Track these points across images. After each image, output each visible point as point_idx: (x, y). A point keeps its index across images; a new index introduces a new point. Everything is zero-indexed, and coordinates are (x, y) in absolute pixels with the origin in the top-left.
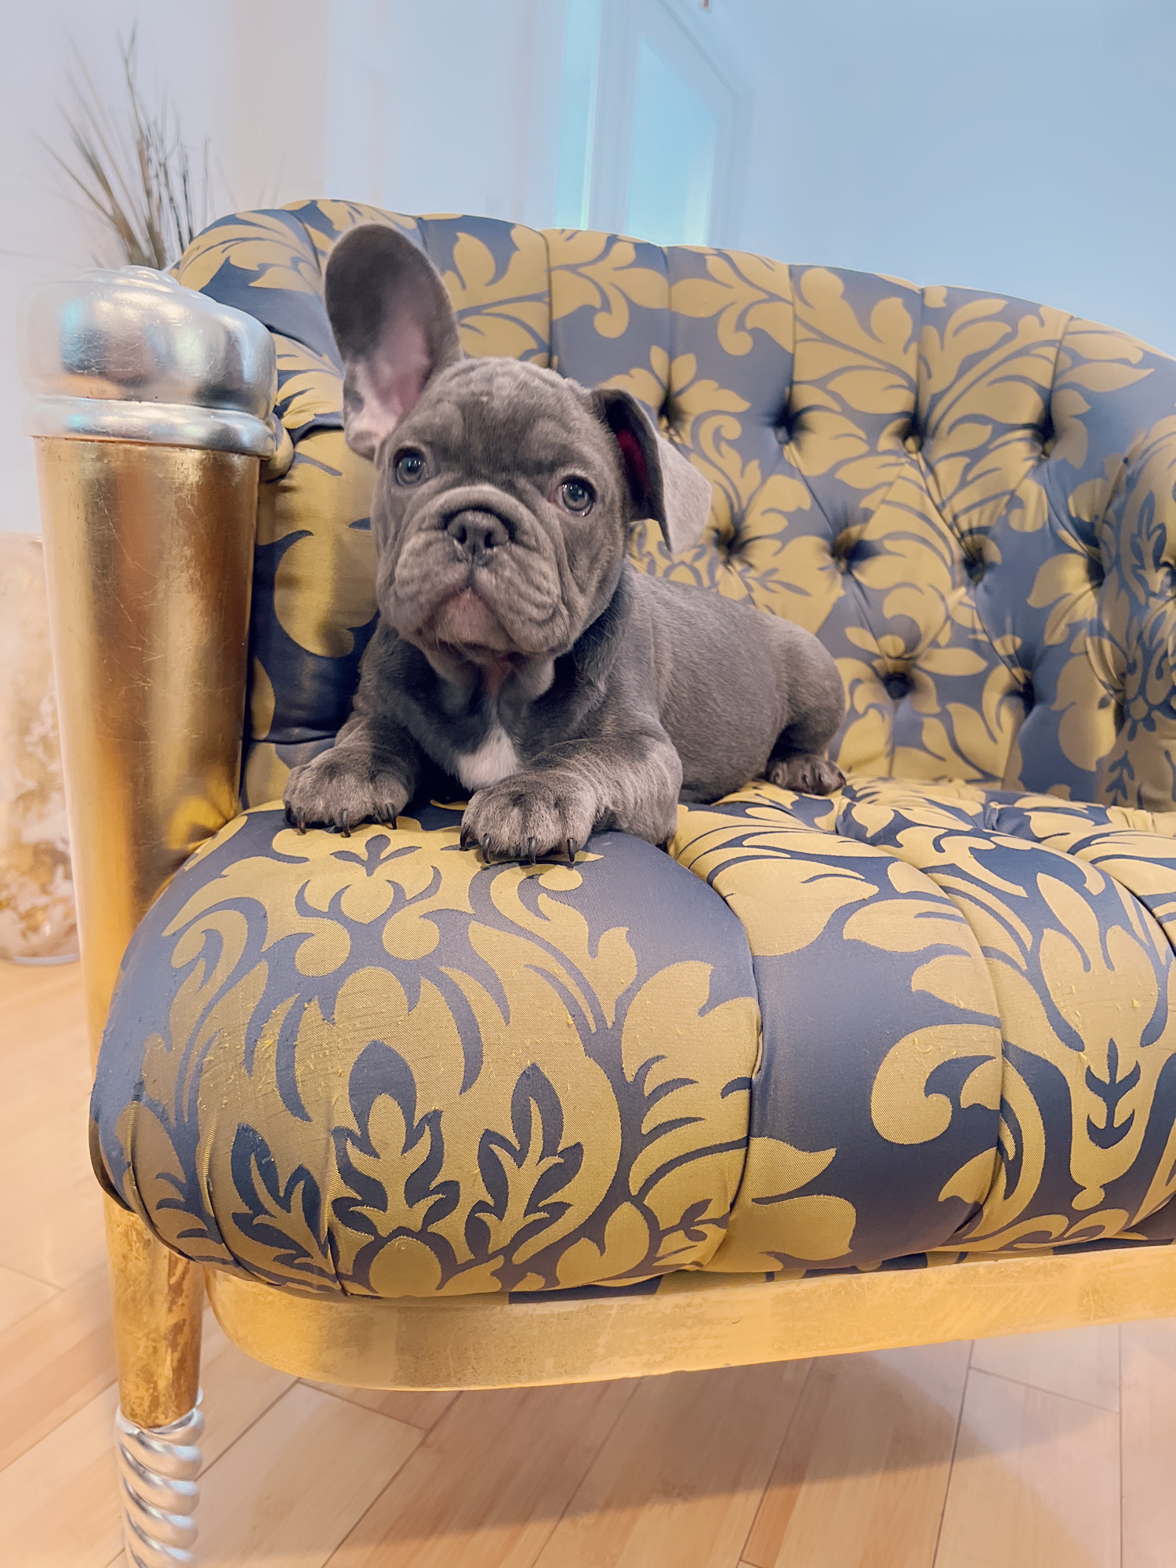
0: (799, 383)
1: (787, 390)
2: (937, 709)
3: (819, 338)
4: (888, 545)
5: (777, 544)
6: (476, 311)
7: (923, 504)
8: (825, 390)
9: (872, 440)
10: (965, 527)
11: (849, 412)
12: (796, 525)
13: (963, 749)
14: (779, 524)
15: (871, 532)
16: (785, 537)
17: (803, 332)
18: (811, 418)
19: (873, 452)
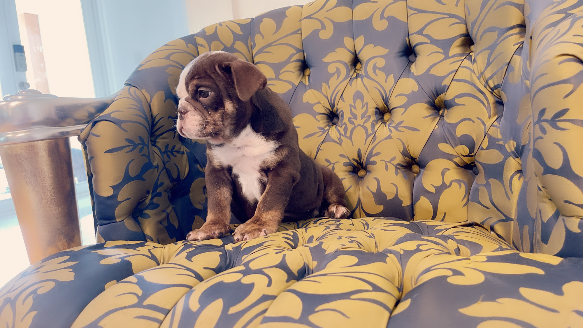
0: (411, 34)
1: (407, 39)
2: (485, 182)
3: (417, 12)
4: (457, 101)
5: (404, 109)
6: (269, 45)
7: (471, 77)
8: (422, 34)
9: (446, 53)
10: (492, 86)
11: (434, 42)
12: (412, 99)
13: (495, 204)
14: (403, 100)
15: (449, 96)
16: (406, 106)
17: (410, 12)
18: (418, 49)
19: (447, 57)
